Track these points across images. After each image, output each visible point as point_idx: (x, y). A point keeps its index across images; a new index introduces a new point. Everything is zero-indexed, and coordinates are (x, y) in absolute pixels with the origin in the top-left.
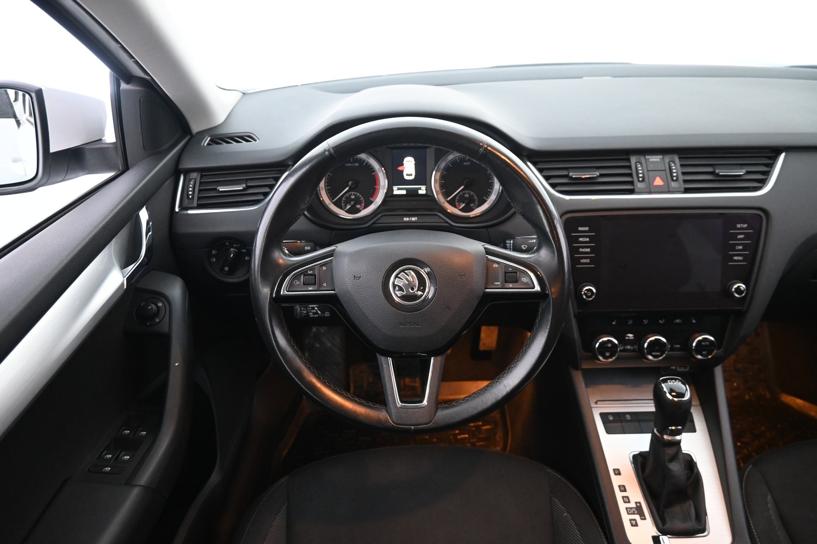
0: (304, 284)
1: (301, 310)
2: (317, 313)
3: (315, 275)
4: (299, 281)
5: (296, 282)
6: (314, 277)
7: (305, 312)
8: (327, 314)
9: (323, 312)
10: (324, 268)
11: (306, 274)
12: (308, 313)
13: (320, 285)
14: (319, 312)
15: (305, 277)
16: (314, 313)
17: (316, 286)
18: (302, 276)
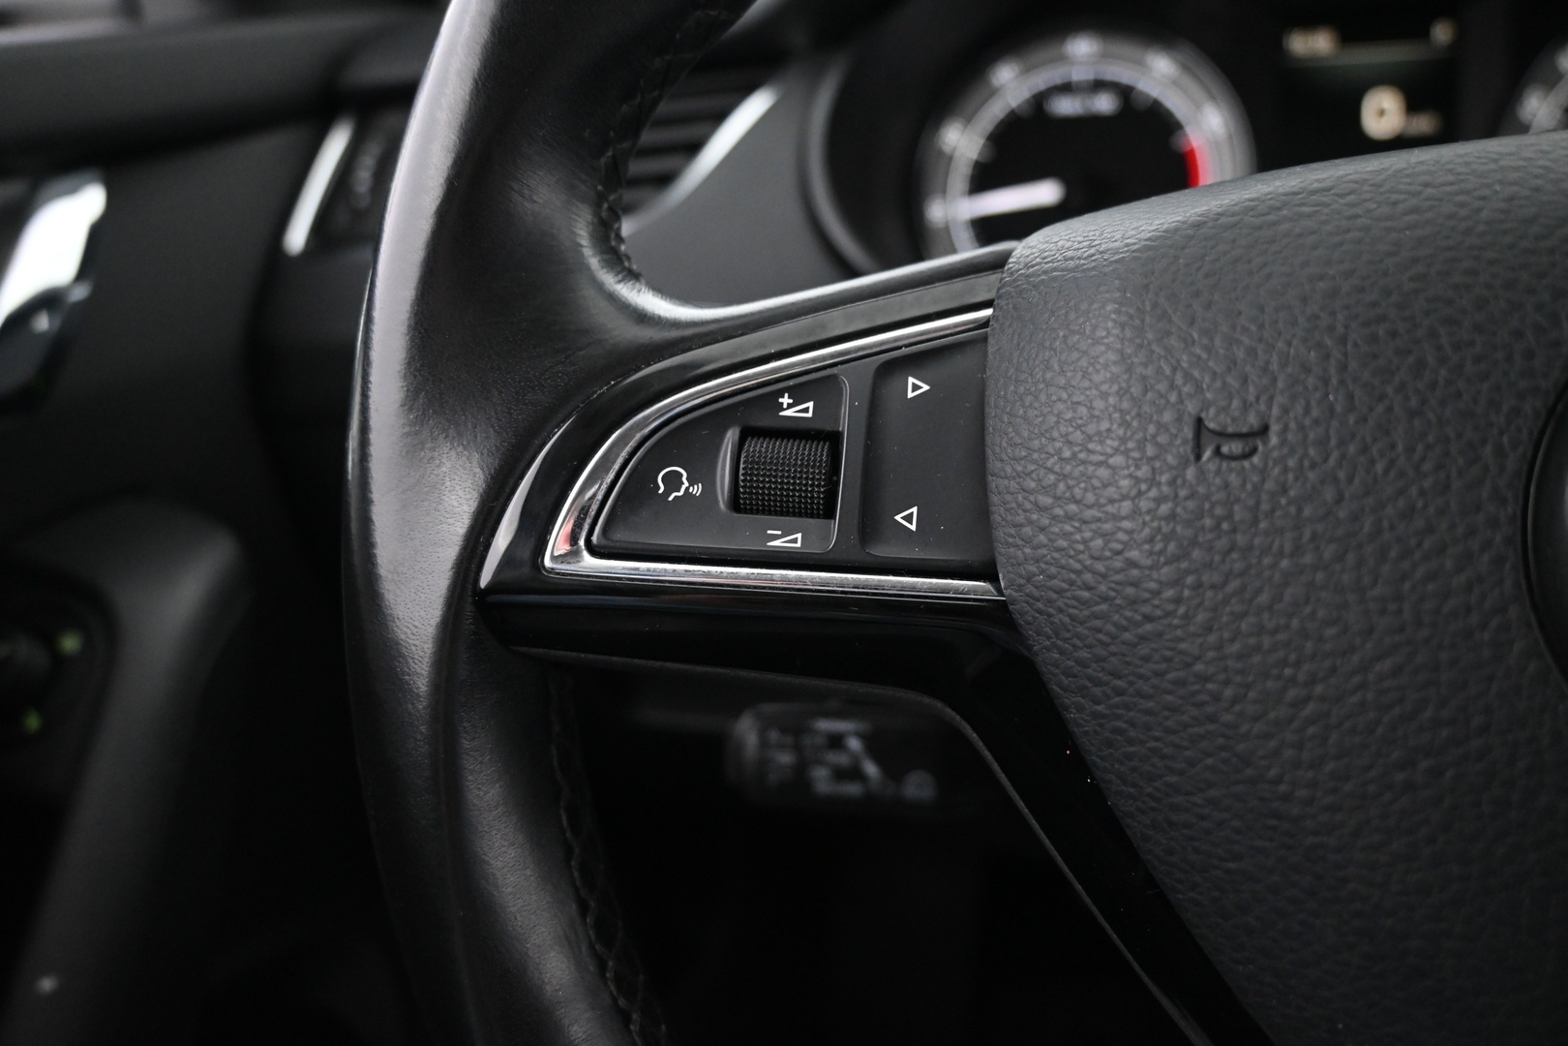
0: (736, 504)
1: (764, 743)
2: (854, 773)
3: (834, 439)
4: (702, 472)
5: (673, 481)
6: (823, 451)
7: (785, 758)
8: (918, 787)
9: (894, 770)
10: (915, 386)
11: (763, 421)
12: (801, 769)
13: (871, 521)
14: (871, 769)
15: (755, 446)
16: (841, 774)
17: (835, 525)
18: (731, 436)
